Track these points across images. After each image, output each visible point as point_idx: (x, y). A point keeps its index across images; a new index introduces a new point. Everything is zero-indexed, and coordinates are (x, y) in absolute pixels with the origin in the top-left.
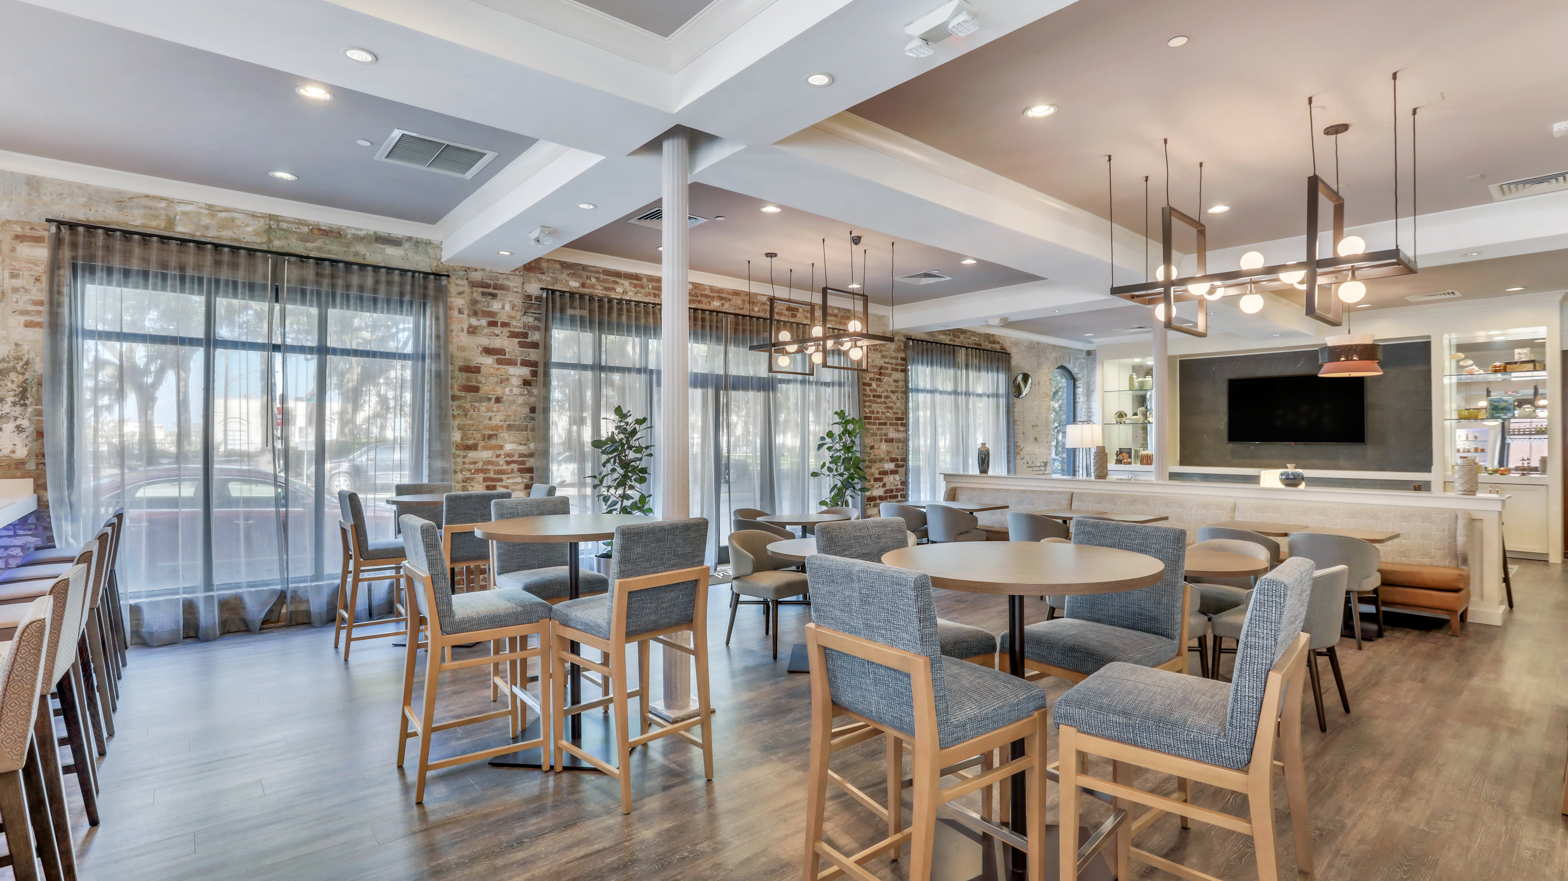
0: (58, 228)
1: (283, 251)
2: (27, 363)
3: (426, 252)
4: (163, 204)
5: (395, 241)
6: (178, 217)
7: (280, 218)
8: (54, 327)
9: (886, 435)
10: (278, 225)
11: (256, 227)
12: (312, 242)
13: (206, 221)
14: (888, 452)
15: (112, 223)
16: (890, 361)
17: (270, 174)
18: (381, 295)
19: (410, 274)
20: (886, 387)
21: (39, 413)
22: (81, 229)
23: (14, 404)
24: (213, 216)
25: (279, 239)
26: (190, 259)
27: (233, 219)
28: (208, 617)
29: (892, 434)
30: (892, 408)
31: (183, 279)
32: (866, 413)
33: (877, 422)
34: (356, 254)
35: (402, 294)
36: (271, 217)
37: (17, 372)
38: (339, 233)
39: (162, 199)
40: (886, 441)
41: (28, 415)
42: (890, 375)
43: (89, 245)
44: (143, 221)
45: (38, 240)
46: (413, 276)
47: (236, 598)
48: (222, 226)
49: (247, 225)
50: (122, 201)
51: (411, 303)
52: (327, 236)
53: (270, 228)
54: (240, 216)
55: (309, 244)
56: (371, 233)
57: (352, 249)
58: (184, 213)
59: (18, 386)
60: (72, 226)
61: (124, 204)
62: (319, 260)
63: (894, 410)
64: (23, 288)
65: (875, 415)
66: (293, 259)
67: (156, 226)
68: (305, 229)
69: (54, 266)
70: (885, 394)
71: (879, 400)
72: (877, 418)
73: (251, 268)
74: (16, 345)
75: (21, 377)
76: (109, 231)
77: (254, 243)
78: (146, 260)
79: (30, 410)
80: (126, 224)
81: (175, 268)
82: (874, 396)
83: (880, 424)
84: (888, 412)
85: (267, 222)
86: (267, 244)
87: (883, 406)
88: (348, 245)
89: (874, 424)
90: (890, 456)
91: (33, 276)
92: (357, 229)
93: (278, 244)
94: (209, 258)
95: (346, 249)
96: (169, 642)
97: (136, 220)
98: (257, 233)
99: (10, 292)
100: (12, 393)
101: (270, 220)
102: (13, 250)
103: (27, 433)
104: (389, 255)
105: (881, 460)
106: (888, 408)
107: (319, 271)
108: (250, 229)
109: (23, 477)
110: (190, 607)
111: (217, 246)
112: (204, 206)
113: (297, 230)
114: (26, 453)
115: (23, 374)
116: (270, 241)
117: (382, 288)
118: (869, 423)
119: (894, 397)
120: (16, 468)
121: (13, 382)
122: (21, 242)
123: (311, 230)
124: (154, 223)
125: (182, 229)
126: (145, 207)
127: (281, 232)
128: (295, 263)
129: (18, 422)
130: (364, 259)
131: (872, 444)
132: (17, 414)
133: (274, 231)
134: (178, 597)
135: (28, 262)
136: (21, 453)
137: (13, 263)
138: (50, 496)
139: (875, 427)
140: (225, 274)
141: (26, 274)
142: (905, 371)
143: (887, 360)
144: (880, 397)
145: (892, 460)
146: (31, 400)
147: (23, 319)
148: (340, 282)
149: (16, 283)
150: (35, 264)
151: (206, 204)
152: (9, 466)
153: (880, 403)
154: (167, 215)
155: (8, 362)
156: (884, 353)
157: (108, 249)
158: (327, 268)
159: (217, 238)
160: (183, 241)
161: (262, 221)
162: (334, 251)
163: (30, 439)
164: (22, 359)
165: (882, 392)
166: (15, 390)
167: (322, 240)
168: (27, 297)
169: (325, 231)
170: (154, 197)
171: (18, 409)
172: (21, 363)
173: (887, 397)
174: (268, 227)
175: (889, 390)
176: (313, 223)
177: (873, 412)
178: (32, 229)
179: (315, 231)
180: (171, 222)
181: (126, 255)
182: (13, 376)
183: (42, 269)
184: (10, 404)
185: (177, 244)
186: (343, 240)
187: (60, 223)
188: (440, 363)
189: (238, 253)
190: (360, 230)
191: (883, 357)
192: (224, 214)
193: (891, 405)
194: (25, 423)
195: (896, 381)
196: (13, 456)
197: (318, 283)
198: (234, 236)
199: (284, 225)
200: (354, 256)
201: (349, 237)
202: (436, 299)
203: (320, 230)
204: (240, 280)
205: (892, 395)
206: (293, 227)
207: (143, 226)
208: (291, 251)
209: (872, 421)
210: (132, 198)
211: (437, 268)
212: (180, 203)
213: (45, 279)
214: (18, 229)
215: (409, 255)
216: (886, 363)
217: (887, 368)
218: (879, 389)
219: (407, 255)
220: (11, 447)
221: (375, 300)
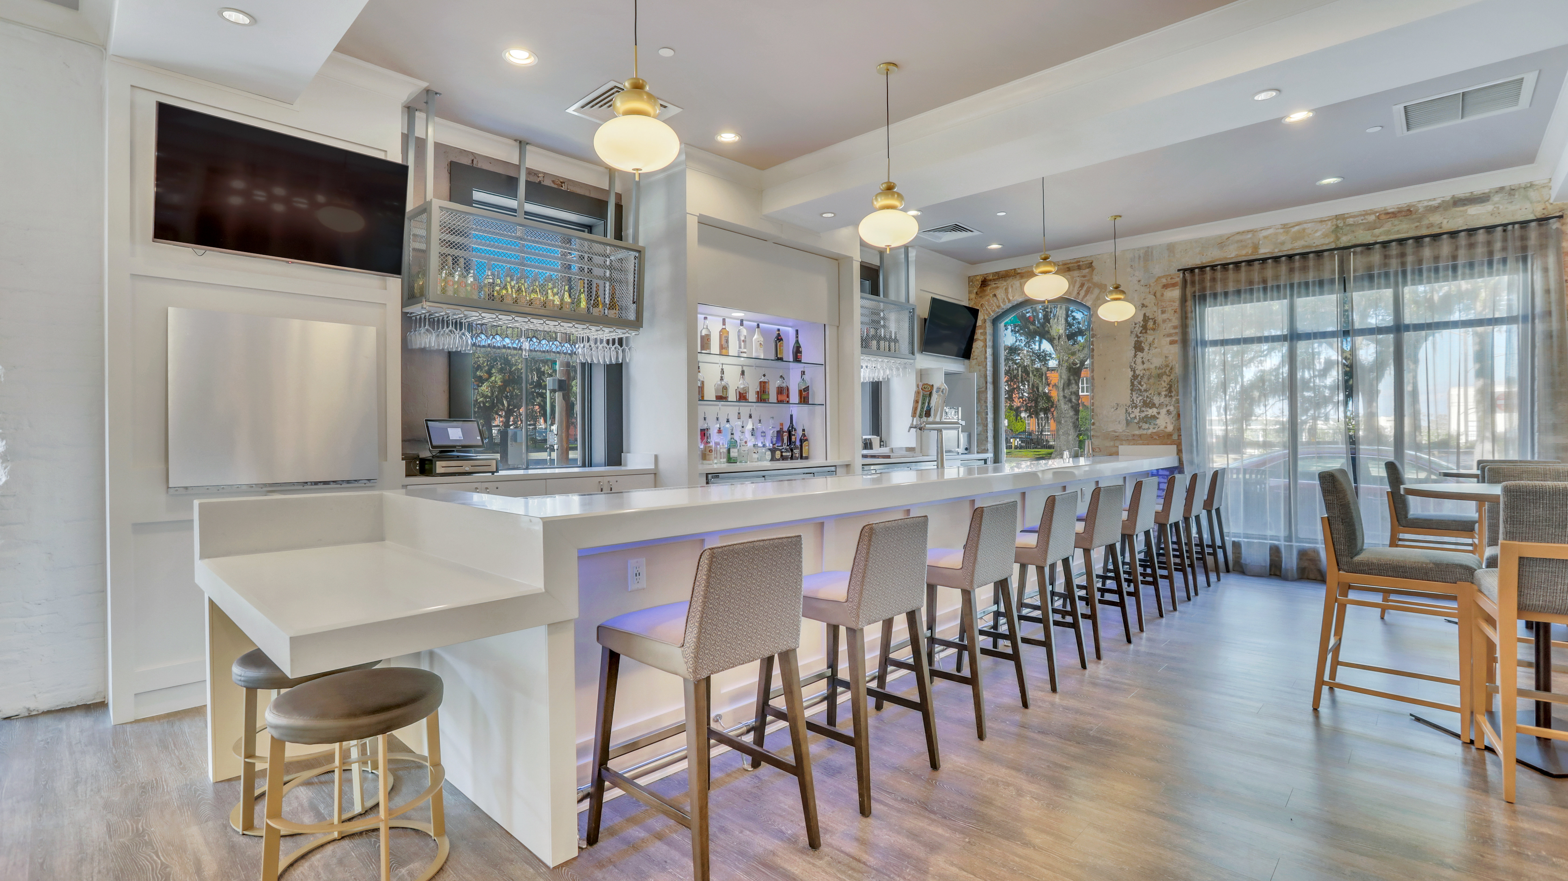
0: (1184, 273)
1: (1350, 244)
2: (1171, 369)
3: (1527, 198)
4: (1250, 236)
5: (1479, 198)
6: (1261, 242)
7: (1346, 216)
8: (1185, 342)
10: (1344, 223)
11: (1324, 230)
12: (1379, 228)
13: (1282, 238)
15: (1217, 260)
17: (1318, 183)
18: (1461, 262)
19: (1500, 229)
21: (1178, 401)
22: (1197, 271)
23: (1166, 396)
24: (1287, 232)
25: (1346, 235)
26: (1269, 272)
27: (1304, 230)
28: (1290, 561)
31: (1265, 289)
34: (1431, 225)
35: (1491, 253)
36: (1337, 217)
37: (1167, 375)
38: (1409, 210)
39: (1248, 232)
41: (1173, 403)
43: (1202, 281)
44: (1237, 253)
45: (1174, 285)
46: (1505, 231)
47: (1314, 551)
48: (1295, 238)
49: (1316, 231)
50: (1222, 242)
51: (1504, 261)
52: (1396, 217)
53: (1337, 227)
54: (1309, 225)
55: (1377, 231)
56: (1448, 198)
57: (1425, 222)
58: (1265, 237)
59: (1168, 384)
60: (1192, 270)
61: (1224, 244)
62: (1385, 244)
64: (1168, 319)
66: (1359, 249)
67: (1245, 254)
68: (1372, 218)
69: (1184, 300)
73: (1319, 268)
74: (1166, 357)
75: (1168, 378)
76: (1213, 267)
77: (1322, 245)
78: (1238, 281)
79: (1174, 399)
80: (1226, 258)
81: (1259, 284)
85: (1335, 223)
86: (1335, 243)
88: (1420, 220)
91: (1173, 309)
92: (1430, 200)
93: (1345, 240)
94: (1283, 268)
95: (1418, 224)
96: (1258, 575)
97: (1232, 254)
98: (1325, 236)
99: (1161, 323)
100: (1164, 389)
101: (1337, 220)
102: (1162, 295)
103: (1173, 415)
104: (1473, 216)
107: (1387, 253)
108: (1318, 234)
109: (1171, 444)
110: (1275, 551)
111: (1290, 257)
112: (1280, 227)
113: (1364, 221)
114: (1172, 428)
115: (1170, 376)
116: (1338, 238)
117: (1462, 252)
120: (1168, 438)
121: (1165, 381)
122: (1166, 289)
123: (1378, 217)
124: (1244, 252)
125: (1265, 250)
126: (1238, 242)
127: (1348, 228)
128: (1362, 252)
129: (1168, 408)
130: (1441, 228)
132: (1167, 403)
133: (1341, 229)
134: (1266, 542)
135: (1170, 301)
136: (1170, 428)
137: (1163, 304)
138: (1185, 457)
140: (1297, 278)
141: (1170, 309)
146: (1174, 393)
147: (1168, 339)
148: (1410, 259)
149: (1165, 316)
150: (1174, 302)
151: (1282, 225)
152: (1164, 436)
154: (1253, 243)
155: (1162, 369)
157: (1214, 280)
158: (1394, 249)
159: (1291, 249)
160: (1264, 260)
161: (1329, 223)
162: (1404, 229)
163: (1174, 419)
164: (1169, 366)
166: (1165, 387)
167: (1390, 223)
168: (1170, 325)
169: (1393, 213)
170: (1243, 232)
171: (1168, 399)
172: (1169, 369)
174: (1335, 227)
176: (1380, 210)
178: (1171, 278)
179: (1383, 217)
180: (1256, 247)
181: (1225, 281)
182: (1165, 377)
183: (1177, 304)
184: (1163, 396)
185: (1260, 264)
186: (1414, 216)
187: (1184, 270)
188: (1551, 322)
189: (1308, 257)
190: (1434, 199)
192: (1297, 228)
194: (1172, 408)
196: (1166, 430)
197: (1386, 265)
198: (1306, 244)
199: (1350, 221)
200: (1428, 228)
201: (1420, 211)
202: (1543, 247)
203: (1388, 213)
204: (1311, 280)
206: (1359, 220)
207: (1237, 256)
208: (1358, 242)
210: (1229, 238)
211: (1545, 211)
212: (1262, 230)
213: (1179, 311)
214: (1164, 281)
215: (1501, 207)
219: (1498, 208)
220: (1164, 425)
221: (1455, 268)
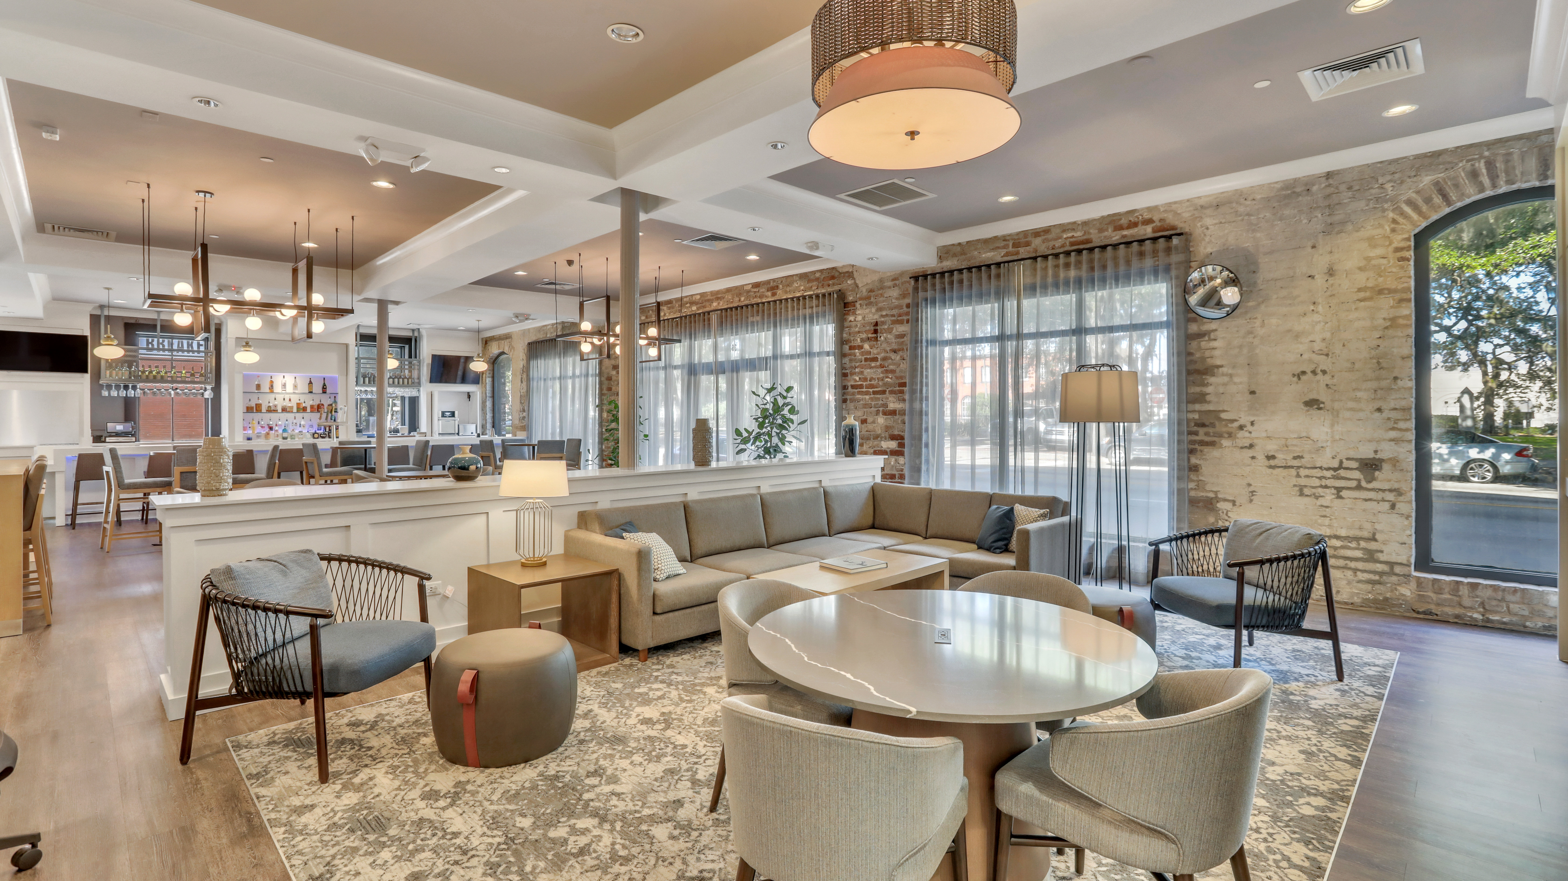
9: (885, 405)
14: (887, 428)
16: (889, 312)
20: (884, 345)
29: (893, 404)
30: (893, 371)
32: (856, 381)
33: (871, 390)
40: (885, 413)
42: (890, 331)
63: (898, 374)
65: (869, 382)
70: (883, 355)
71: (873, 364)
72: (872, 386)
82: (866, 360)
83: (874, 393)
84: (887, 377)
87: (880, 370)
89: (867, 393)
90: (890, 432)
105: (877, 437)
106: (887, 371)
118: (859, 393)
119: (896, 357)
131: (865, 417)
139: (867, 397)
142: (915, 322)
143: (884, 313)
144: (875, 359)
145: (893, 438)
153: (876, 367)
156: (880, 305)
165: (878, 354)
173: (884, 359)
175: (888, 349)
177: (865, 379)
191: (880, 309)
193: (891, 367)
195: (902, 336)
205: (893, 356)
209: (864, 390)
216: (882, 316)
217: (883, 323)
218: (874, 351)
